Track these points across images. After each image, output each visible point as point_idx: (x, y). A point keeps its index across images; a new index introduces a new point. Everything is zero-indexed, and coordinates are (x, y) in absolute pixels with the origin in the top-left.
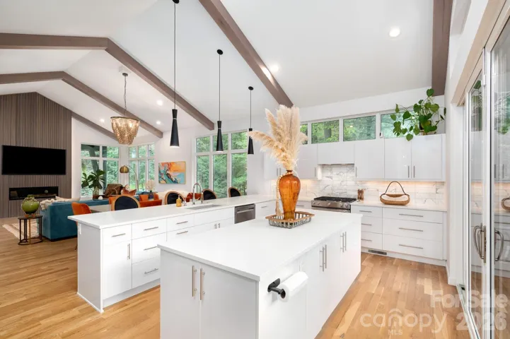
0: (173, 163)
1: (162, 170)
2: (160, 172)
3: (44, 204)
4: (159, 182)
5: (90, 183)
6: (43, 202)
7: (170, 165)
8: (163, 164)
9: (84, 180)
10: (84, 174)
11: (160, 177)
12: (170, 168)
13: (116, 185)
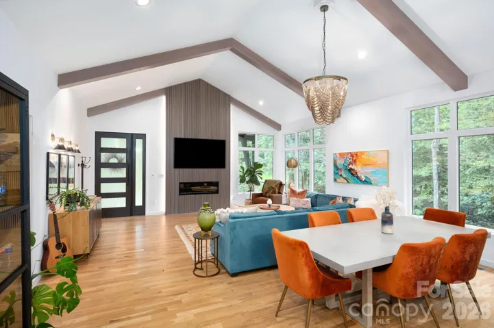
0: (362, 153)
1: (340, 163)
2: (335, 165)
3: (219, 215)
4: (335, 180)
5: (247, 179)
6: (218, 211)
7: (355, 157)
8: (342, 155)
9: (242, 174)
10: (242, 167)
11: (335, 174)
12: (355, 161)
13: (275, 181)
